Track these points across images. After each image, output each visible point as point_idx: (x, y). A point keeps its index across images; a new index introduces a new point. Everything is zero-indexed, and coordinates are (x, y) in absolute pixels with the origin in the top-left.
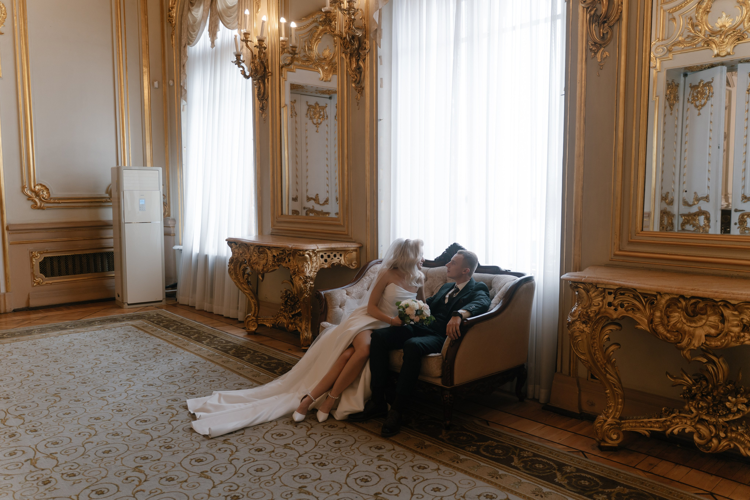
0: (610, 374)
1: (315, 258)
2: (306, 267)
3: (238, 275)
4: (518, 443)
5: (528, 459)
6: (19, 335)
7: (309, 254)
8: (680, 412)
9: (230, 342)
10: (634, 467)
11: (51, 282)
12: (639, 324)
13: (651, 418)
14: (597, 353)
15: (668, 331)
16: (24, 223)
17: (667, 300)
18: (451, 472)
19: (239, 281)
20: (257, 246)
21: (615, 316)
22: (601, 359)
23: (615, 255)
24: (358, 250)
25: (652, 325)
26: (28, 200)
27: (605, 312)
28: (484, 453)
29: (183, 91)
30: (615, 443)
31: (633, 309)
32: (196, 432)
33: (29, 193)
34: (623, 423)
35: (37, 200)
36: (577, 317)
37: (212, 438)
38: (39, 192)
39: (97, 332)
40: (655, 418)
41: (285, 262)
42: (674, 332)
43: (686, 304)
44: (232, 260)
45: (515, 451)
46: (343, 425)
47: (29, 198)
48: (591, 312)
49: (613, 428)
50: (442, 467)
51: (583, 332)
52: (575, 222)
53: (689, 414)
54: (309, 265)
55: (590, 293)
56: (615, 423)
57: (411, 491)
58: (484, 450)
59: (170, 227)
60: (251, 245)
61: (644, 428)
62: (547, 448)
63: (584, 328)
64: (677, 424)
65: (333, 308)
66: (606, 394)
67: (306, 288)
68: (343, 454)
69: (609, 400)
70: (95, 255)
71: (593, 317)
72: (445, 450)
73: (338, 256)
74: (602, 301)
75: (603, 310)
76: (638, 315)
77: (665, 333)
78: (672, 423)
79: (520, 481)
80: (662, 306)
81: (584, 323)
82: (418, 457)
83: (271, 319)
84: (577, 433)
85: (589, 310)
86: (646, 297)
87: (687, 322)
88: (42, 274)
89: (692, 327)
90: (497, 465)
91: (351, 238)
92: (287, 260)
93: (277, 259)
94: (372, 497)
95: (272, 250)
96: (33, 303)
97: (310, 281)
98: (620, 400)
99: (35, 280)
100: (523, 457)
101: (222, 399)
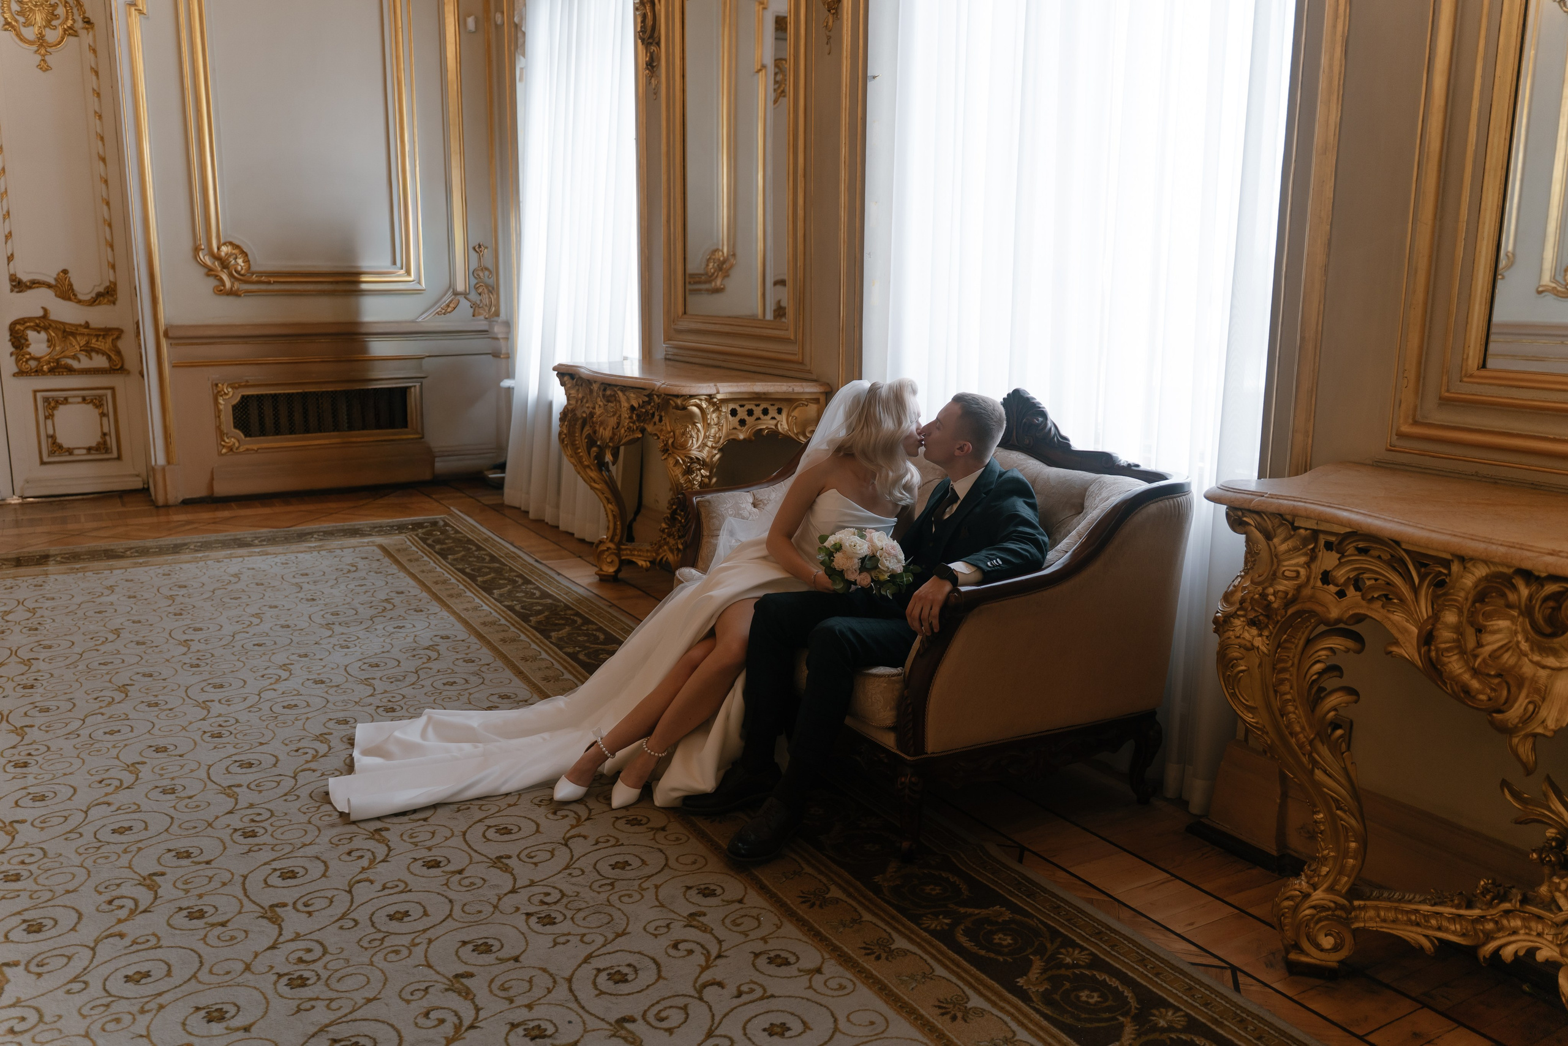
0: (1325, 771)
1: (714, 415)
2: (691, 436)
3: (579, 448)
4: (1068, 920)
5: (1069, 973)
6: (156, 554)
7: (699, 407)
8: (1525, 901)
9: (550, 596)
10: (1361, 1038)
11: (255, 447)
12: (1396, 643)
13: (1442, 903)
14: (1291, 708)
15: (1476, 673)
16: (200, 323)
17: (1480, 580)
18: (844, 982)
19: (581, 462)
20: (602, 384)
21: (1334, 613)
22: (1303, 728)
23: (1401, 436)
24: (822, 399)
25: (1429, 651)
26: (208, 275)
27: (1312, 598)
28: (963, 940)
29: (520, 35)
30: (1332, 960)
31: (1386, 596)
32: (331, 803)
33: (208, 260)
34: (1360, 908)
35: (225, 277)
36: (1238, 606)
37: (354, 823)
38: (227, 259)
39: (300, 556)
40: (1452, 907)
41: (652, 423)
42: (1489, 675)
43: (1530, 597)
44: (566, 414)
45: (1048, 945)
46: (659, 820)
47: (210, 272)
48: (1275, 594)
49: (1326, 918)
50: (832, 968)
51: (1251, 648)
52: (1303, 338)
53: (1551, 911)
54: (698, 430)
55: (1276, 541)
56: (1332, 905)
57: (712, 1026)
58: (966, 932)
59: (497, 339)
60: (595, 382)
61: (1419, 930)
62: (1139, 946)
63: (1253, 637)
64: (1515, 932)
65: (713, 536)
66: (1316, 822)
67: (690, 485)
68: (614, 899)
69: (1323, 840)
70: (347, 394)
71: (1278, 609)
72: (867, 917)
73: (773, 412)
74: (1308, 565)
75: (1307, 592)
76: (1398, 617)
77: (1466, 677)
78: (1500, 928)
79: (1010, 1035)
80: (1462, 594)
81: (1252, 623)
82: (790, 929)
83: (648, 551)
84: (1250, 910)
85: (1271, 590)
86: (1426, 565)
87: (1532, 650)
88: (237, 431)
89: (1544, 667)
90: (977, 979)
91: (809, 372)
92: (657, 418)
93: (637, 415)
94: (607, 1026)
95: (627, 393)
96: (222, 489)
97: (700, 470)
98: (1353, 845)
99: (224, 441)
100: (1061, 965)
101: (430, 731)
